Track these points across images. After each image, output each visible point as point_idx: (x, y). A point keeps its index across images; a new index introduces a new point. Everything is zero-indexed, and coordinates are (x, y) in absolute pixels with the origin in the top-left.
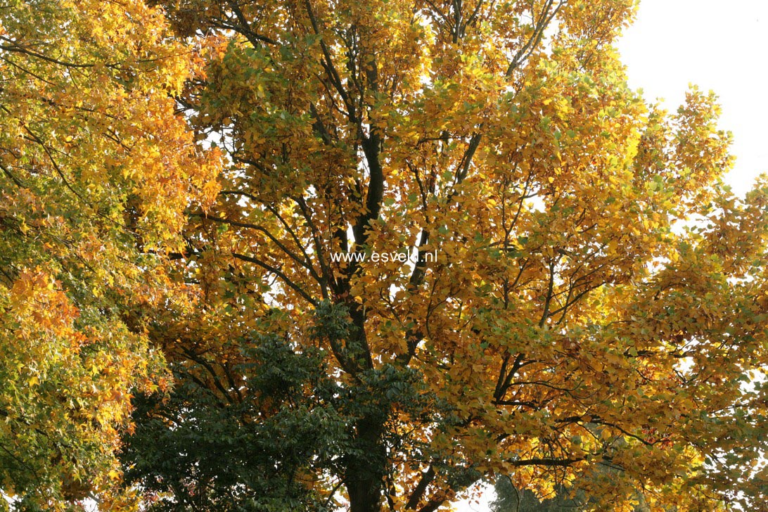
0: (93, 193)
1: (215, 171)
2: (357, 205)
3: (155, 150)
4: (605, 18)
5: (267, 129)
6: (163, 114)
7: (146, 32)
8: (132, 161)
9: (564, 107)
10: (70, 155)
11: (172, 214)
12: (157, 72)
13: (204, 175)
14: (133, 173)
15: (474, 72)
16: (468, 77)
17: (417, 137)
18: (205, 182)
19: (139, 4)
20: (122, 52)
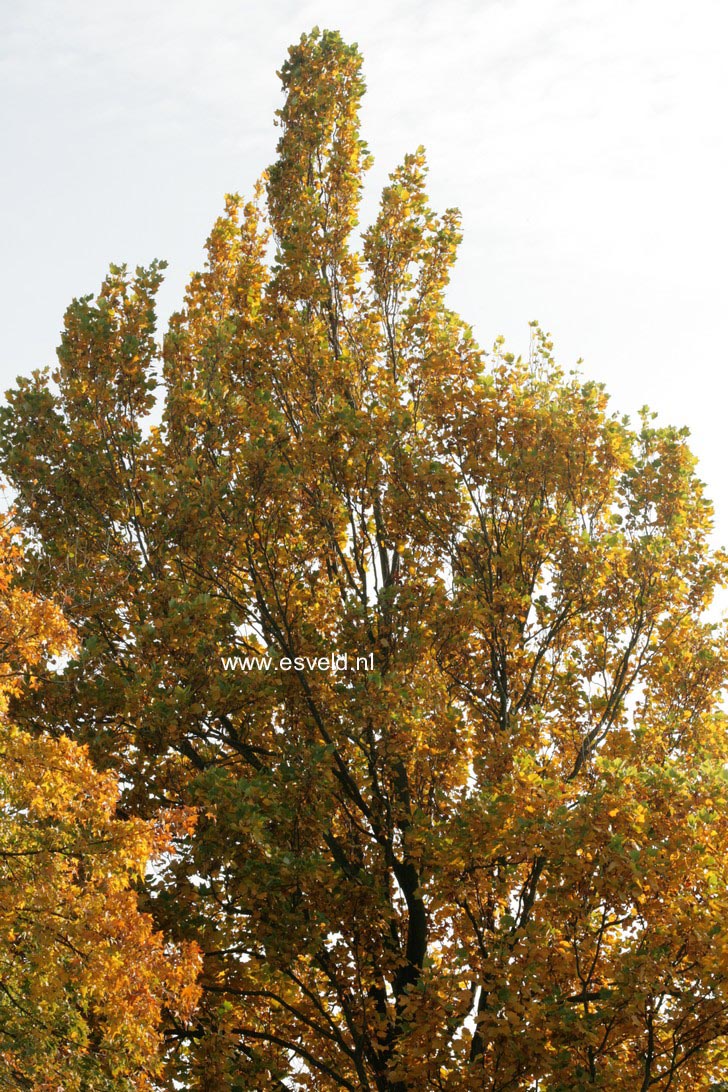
0: (46, 1012)
1: (193, 971)
2: (394, 956)
3: (117, 959)
4: (699, 680)
5: (268, 879)
6: (124, 910)
7: (96, 807)
8: (91, 975)
9: (640, 814)
10: (14, 963)
11: (143, 1033)
12: (115, 853)
13: (180, 979)
14: (93, 990)
15: (530, 777)
16: (522, 784)
17: (462, 864)
18: (182, 986)
19: (87, 770)
20: (69, 833)
